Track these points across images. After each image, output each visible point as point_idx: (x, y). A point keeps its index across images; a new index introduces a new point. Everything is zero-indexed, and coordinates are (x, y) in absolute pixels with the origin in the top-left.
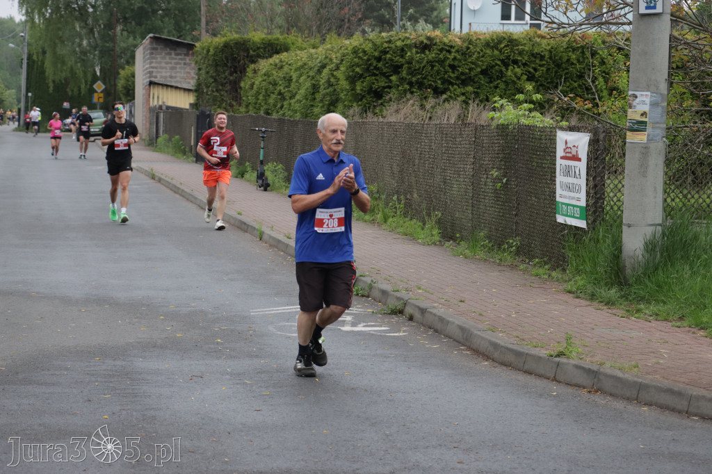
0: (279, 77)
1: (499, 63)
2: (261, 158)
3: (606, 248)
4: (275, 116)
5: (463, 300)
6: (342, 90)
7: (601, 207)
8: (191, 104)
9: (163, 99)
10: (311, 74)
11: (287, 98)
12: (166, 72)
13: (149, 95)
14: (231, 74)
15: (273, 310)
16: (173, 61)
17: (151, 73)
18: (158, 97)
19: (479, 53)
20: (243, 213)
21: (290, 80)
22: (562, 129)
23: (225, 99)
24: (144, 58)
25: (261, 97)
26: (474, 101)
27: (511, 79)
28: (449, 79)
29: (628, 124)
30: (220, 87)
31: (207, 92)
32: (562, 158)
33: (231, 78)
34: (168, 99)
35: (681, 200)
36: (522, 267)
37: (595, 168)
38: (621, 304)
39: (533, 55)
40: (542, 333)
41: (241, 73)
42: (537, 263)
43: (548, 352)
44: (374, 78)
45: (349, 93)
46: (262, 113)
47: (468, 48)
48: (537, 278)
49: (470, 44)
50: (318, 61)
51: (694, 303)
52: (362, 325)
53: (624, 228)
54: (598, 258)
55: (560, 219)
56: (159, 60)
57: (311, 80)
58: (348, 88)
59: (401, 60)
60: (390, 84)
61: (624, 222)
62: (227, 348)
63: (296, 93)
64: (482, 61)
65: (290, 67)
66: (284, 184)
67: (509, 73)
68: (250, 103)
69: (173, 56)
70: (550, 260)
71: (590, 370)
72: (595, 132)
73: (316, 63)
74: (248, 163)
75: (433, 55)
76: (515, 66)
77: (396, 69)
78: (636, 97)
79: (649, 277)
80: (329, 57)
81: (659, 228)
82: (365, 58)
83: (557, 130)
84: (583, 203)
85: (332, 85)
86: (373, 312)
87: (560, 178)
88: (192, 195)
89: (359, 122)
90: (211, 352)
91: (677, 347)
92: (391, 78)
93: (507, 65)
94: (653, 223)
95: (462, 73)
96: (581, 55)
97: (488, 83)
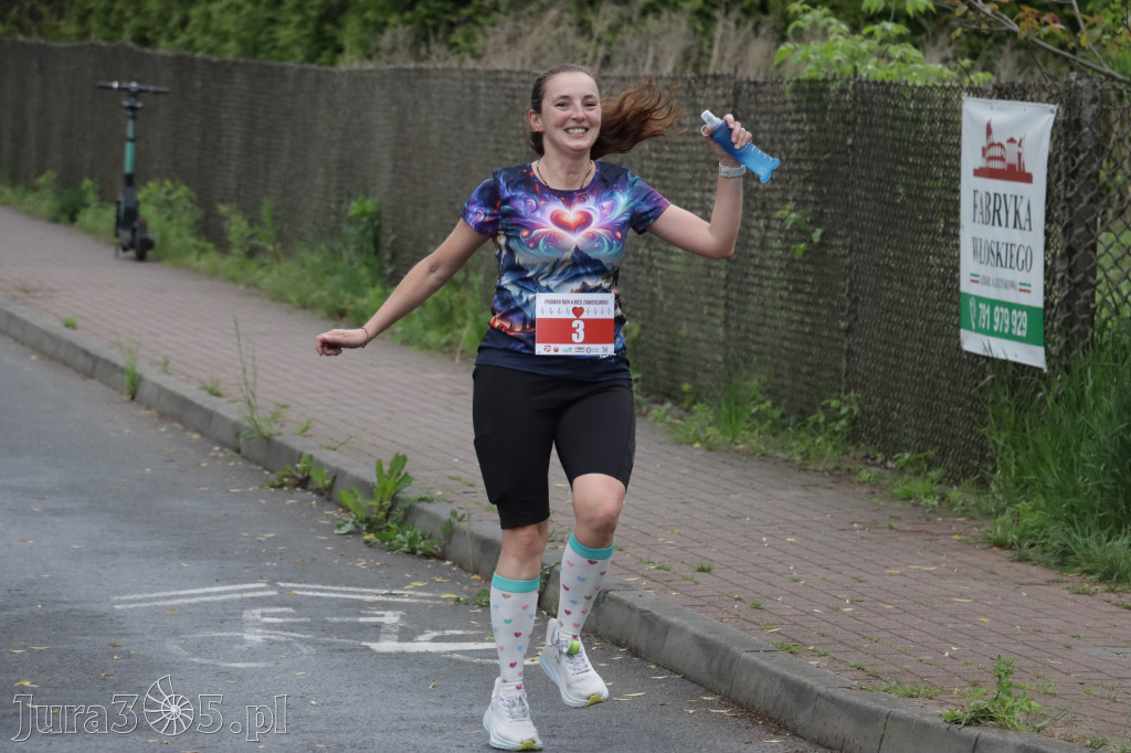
22: (977, 92)
37: (1068, 200)
40: (928, 658)
42: (908, 462)
43: (945, 711)
54: (1078, 449)
55: (972, 342)
70: (943, 453)
72: (1069, 101)
83: (964, 97)
84: (1036, 299)
87: (972, 230)
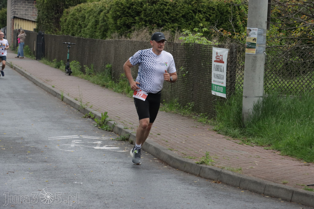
0: (79, 16)
1: (191, 11)
2: (68, 58)
3: (234, 109)
4: (76, 36)
5: (159, 134)
6: (110, 24)
7: (233, 87)
8: (34, 29)
9: (21, 26)
10: (95, 15)
11: (83, 27)
12: (23, 12)
13: (14, 23)
14: (56, 14)
15: (61, 138)
16: (27, 6)
17: (14, 12)
18: (18, 25)
19: (181, 6)
20: (55, 86)
21: (85, 18)
22: (215, 46)
23: (52, 27)
24: (11, 4)
25: (70, 26)
26: (178, 31)
27: (197, 20)
28: (165, 19)
29: (246, 44)
30: (50, 21)
31: (43, 23)
32: (215, 61)
33: (56, 16)
34: (23, 26)
35: (274, 84)
36: (194, 117)
37: (231, 67)
38: (240, 137)
39: (209, 8)
40: (196, 152)
41: (61, 13)
42: (202, 115)
43: (196, 162)
44: (126, 18)
45: (114, 25)
46: (70, 35)
47: (175, 4)
48: (201, 123)
49: (177, 2)
50: (99, 8)
51: (276, 138)
52: (106, 146)
53: (244, 98)
54: (230, 113)
55: (213, 93)
56: (19, 5)
57: (95, 18)
58: (113, 22)
59: (140, 9)
60: (135, 21)
61: (244, 94)
62: (31, 157)
63: (87, 25)
64: (182, 10)
65: (85, 11)
66: (79, 72)
67: (197, 17)
68: (64, 29)
69: (27, 3)
70: (208, 114)
71: (216, 171)
72: (231, 48)
73: (98, 9)
74: (62, 61)
75: (158, 7)
76: (200, 13)
77: (138, 13)
78: (251, 30)
79: (255, 124)
80: (104, 6)
81: (261, 99)
82: (122, 7)
83: (213, 47)
84: (225, 85)
85: (105, 21)
86: (113, 139)
87: (214, 72)
88: (30, 77)
89: (117, 41)
90: (22, 159)
91: (264, 160)
92: (135, 18)
93: (195, 13)
94: (258, 96)
95: (172, 17)
96: (233, 8)
97: (185, 22)
